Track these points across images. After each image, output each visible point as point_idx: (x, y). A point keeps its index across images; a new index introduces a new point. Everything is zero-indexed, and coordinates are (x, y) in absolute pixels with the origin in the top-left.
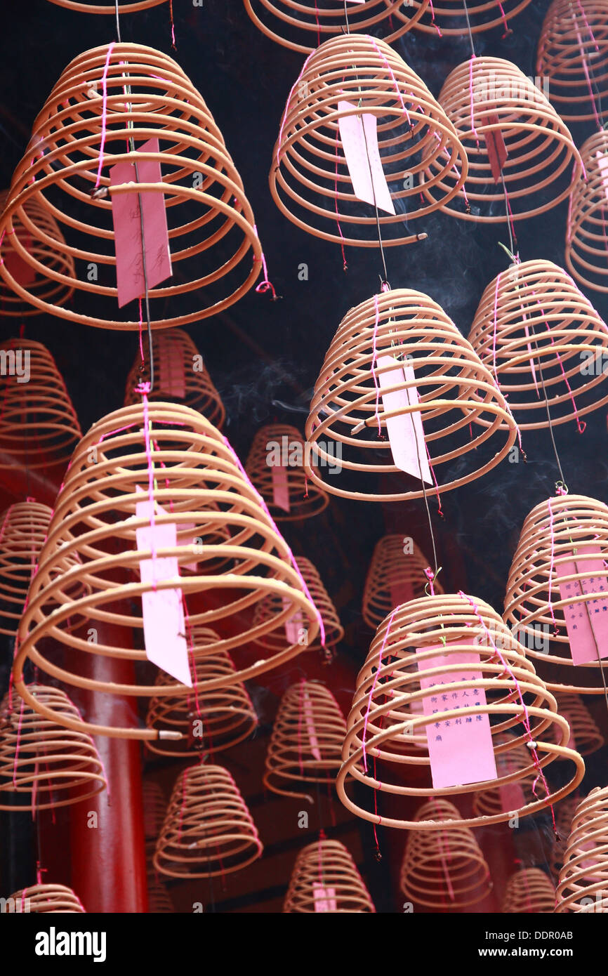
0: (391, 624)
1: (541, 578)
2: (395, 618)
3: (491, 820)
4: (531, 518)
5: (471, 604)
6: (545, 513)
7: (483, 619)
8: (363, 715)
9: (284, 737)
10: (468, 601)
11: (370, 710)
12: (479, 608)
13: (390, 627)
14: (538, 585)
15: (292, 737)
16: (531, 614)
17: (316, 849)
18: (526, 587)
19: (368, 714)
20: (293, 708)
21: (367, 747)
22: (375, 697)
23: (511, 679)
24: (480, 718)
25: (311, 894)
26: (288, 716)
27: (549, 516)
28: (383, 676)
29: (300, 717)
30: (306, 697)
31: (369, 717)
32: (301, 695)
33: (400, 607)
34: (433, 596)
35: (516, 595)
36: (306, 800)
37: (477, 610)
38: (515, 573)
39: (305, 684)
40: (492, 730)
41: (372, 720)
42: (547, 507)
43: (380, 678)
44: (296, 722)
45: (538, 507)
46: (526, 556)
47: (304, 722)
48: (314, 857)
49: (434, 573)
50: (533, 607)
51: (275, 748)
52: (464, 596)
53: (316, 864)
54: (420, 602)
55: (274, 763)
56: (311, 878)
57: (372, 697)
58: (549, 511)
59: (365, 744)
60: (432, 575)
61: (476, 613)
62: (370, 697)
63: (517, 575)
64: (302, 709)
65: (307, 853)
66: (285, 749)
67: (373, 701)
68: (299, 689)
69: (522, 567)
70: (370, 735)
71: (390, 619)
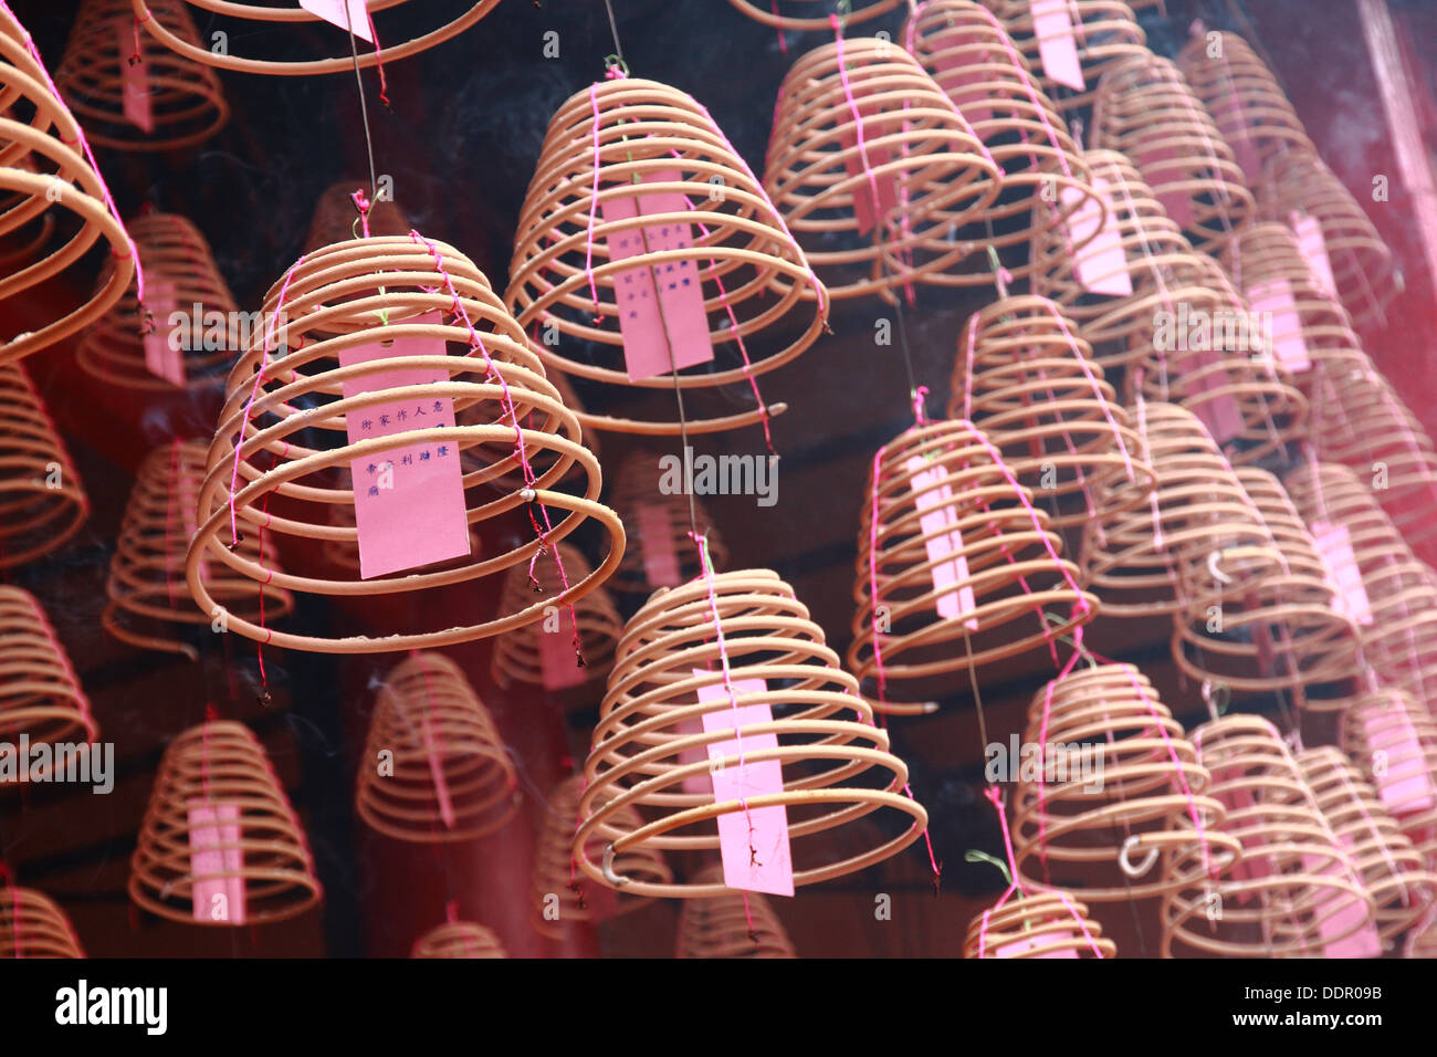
0: (286, 288)
1: (569, 227)
2: (294, 278)
3: (467, 635)
4: (561, 119)
5: (432, 253)
6: (583, 111)
7: (452, 278)
8: (234, 446)
9: (139, 541)
10: (426, 248)
11: (245, 439)
12: (445, 260)
13: (286, 294)
14: (565, 239)
15: (155, 542)
16: (553, 289)
17: (199, 739)
18: (545, 243)
19: (241, 444)
20: (156, 490)
21: (238, 502)
22: (255, 416)
23: (496, 381)
24: (443, 450)
25: (184, 816)
26: (147, 504)
27: (592, 115)
28: (272, 378)
29: (170, 506)
30: (183, 470)
31: (243, 451)
32: (175, 467)
33: (304, 258)
34: (367, 239)
35: (530, 256)
36: (184, 656)
37: (440, 264)
38: (531, 216)
39: (182, 447)
40: (465, 481)
41: (247, 456)
42: (588, 99)
43: (266, 382)
44: (163, 514)
45: (573, 99)
46: (549, 187)
47: (179, 513)
48: (193, 753)
49: (370, 200)
50: (555, 278)
51: (125, 561)
52: (419, 239)
53: (199, 764)
54: (340, 249)
55: (123, 586)
56: (187, 788)
57: (249, 416)
58: (592, 108)
59: (233, 496)
60: (365, 203)
61: (439, 268)
62: (246, 415)
63: (533, 222)
64: (172, 491)
65: (182, 745)
66: (142, 562)
67: (252, 422)
68: (170, 454)
69: (543, 205)
70: (244, 481)
71: (285, 280)
